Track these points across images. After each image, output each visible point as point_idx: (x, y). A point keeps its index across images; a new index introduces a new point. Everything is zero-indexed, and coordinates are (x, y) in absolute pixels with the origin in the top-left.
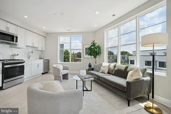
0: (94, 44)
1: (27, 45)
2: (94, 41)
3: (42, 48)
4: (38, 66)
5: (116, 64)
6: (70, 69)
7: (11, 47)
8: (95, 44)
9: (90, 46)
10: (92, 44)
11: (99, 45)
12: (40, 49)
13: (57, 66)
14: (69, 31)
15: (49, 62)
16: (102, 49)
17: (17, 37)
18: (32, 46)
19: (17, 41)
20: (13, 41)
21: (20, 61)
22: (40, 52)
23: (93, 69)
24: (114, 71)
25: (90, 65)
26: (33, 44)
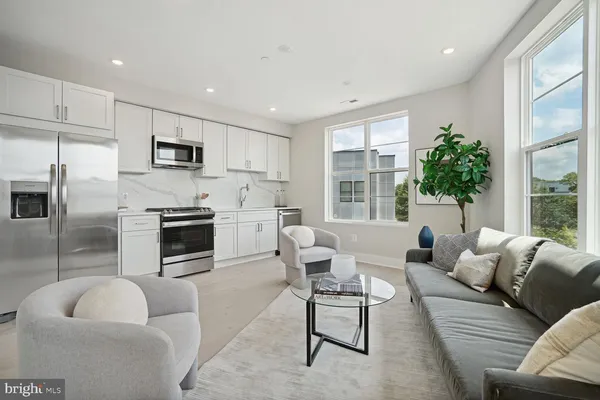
0: (450, 142)
1: (231, 167)
2: (450, 126)
3: (279, 174)
4: (259, 228)
5: (540, 243)
6: (338, 246)
7: (195, 176)
8: (456, 140)
10: (440, 142)
11: (479, 143)
12: (272, 176)
14: (354, 105)
15: (300, 216)
16: (494, 158)
17: (200, 150)
18: (244, 168)
20: (190, 161)
21: (203, 213)
23: (428, 258)
24: (522, 280)
25: (426, 235)
26: (248, 163)
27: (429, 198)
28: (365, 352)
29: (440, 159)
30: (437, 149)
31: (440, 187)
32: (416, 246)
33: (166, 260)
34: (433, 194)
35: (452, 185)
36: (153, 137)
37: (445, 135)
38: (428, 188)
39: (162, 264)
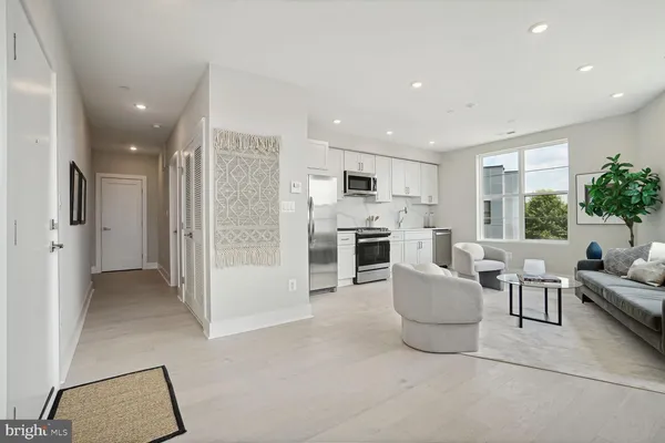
0: (617, 170)
1: (395, 193)
2: (617, 157)
3: (430, 197)
4: (420, 246)
7: (365, 202)
8: (622, 168)
9: (598, 176)
10: (608, 169)
11: (649, 170)
12: (425, 201)
13: (465, 247)
14: (511, 136)
15: (450, 236)
17: (375, 181)
18: (404, 194)
19: (374, 190)
20: (369, 189)
22: (427, 209)
23: (600, 267)
25: (595, 249)
26: (407, 189)
27: (596, 219)
28: (560, 324)
29: (606, 183)
30: (603, 176)
31: (608, 209)
32: (585, 258)
33: (360, 268)
34: (600, 215)
35: (621, 207)
36: (345, 172)
37: (613, 165)
38: (595, 209)
39: (357, 271)
